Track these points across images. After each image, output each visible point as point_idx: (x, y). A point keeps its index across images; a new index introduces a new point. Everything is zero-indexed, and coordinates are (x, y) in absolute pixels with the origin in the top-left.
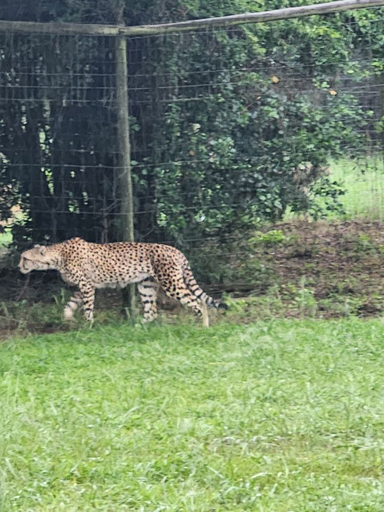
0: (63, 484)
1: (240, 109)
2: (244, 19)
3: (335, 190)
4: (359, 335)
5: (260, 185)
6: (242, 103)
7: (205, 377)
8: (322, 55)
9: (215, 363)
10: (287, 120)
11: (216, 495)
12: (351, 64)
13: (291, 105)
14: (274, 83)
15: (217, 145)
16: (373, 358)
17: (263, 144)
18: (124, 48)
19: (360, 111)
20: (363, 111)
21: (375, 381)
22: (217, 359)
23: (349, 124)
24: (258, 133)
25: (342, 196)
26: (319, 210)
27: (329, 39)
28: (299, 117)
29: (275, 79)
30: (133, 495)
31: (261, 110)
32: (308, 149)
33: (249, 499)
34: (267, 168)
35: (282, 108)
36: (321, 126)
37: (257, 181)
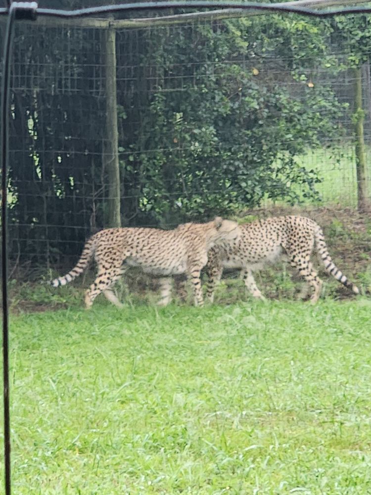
0: (66, 454)
1: (222, 99)
2: (228, 14)
3: (312, 178)
4: (336, 316)
5: (240, 172)
6: (224, 94)
7: (192, 355)
8: (301, 49)
9: (200, 342)
10: (267, 110)
11: (211, 466)
12: (328, 58)
13: (271, 96)
14: (254, 76)
15: (200, 133)
16: (352, 339)
17: (244, 133)
18: (114, 40)
19: (336, 103)
20: (339, 103)
21: (354, 361)
22: (203, 338)
23: (326, 115)
24: (239, 122)
25: (318, 184)
26: (296, 197)
27: (307, 33)
28: (278, 108)
29: (256, 72)
30: (133, 465)
31: (242, 100)
32: (287, 139)
33: (244, 470)
34: (247, 156)
35: (262, 100)
36: (298, 117)
37: (237, 168)
